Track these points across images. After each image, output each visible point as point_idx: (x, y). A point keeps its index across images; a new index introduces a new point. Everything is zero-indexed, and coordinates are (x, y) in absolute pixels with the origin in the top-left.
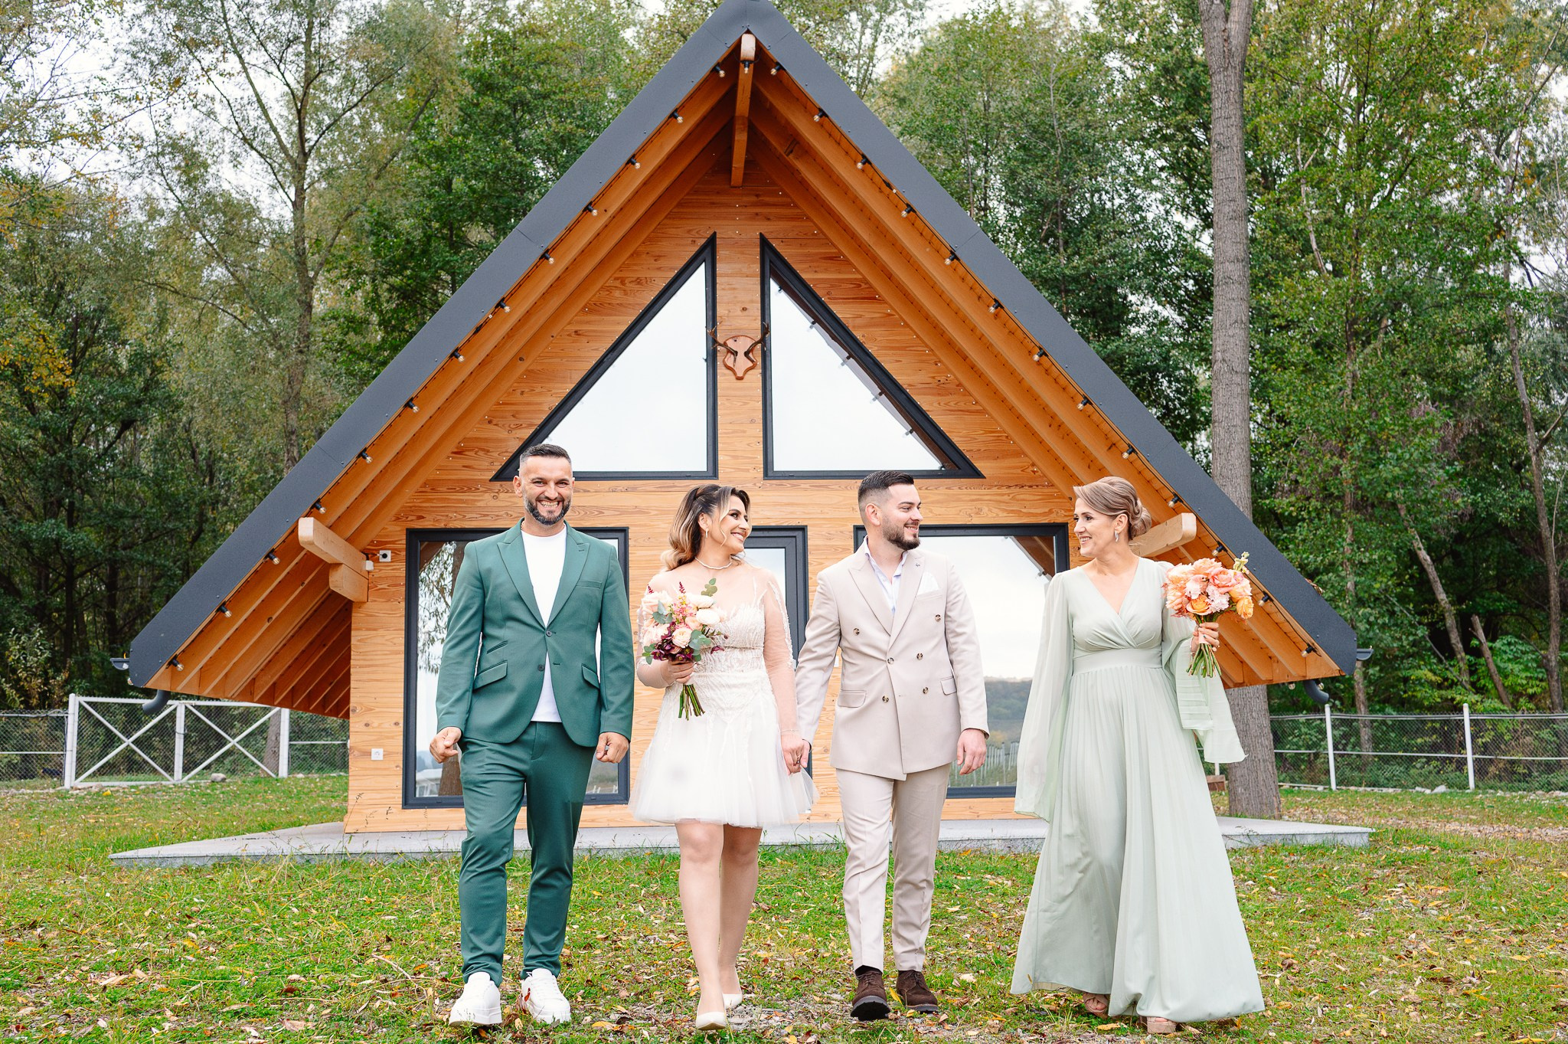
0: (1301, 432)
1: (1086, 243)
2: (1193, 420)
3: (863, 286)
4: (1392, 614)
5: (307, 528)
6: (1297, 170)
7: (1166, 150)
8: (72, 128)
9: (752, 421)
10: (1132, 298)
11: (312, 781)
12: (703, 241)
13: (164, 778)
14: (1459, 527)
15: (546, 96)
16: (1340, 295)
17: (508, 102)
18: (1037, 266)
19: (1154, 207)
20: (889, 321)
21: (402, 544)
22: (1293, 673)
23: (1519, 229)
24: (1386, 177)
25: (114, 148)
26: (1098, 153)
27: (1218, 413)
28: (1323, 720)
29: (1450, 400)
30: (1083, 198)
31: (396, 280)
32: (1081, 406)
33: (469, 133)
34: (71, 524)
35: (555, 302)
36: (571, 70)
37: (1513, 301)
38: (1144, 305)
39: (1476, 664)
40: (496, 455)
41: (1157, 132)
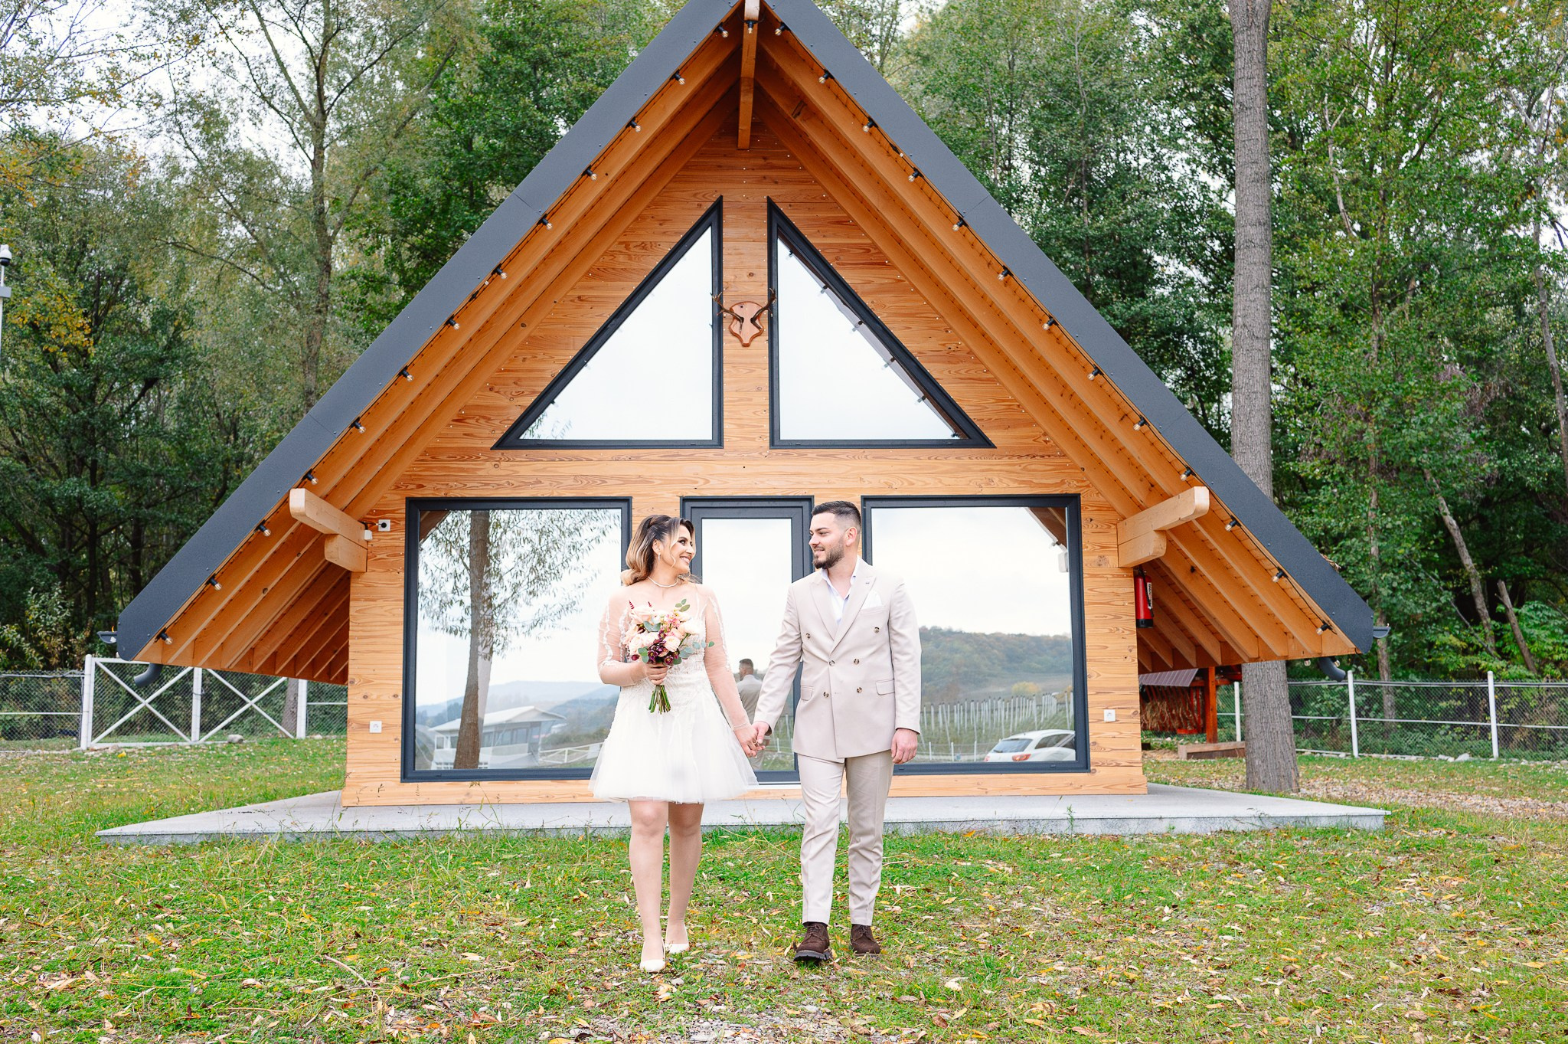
0: (1326, 396)
1: (1110, 204)
2: (1218, 382)
3: (873, 251)
4: (1417, 580)
5: (298, 499)
6: (1324, 130)
7: (1193, 109)
8: (89, 86)
9: (759, 389)
10: (1158, 259)
11: (328, 742)
12: (709, 205)
13: (181, 739)
14: (1486, 492)
15: (566, 55)
16: (1366, 257)
17: (528, 60)
18: (1060, 226)
19: (1180, 167)
20: (899, 287)
21: (402, 513)
22: (1309, 650)
23: (1550, 189)
24: (1415, 136)
25: (134, 105)
26: (1123, 112)
27: (1239, 380)
28: (1346, 686)
29: (1478, 363)
30: (1108, 157)
31: (415, 239)
32: (1091, 376)
33: (489, 91)
34: (94, 483)
35: (557, 267)
36: (593, 27)
37: (1542, 263)
38: (1169, 266)
39: (1501, 630)
40: (497, 422)
41: (1183, 91)
